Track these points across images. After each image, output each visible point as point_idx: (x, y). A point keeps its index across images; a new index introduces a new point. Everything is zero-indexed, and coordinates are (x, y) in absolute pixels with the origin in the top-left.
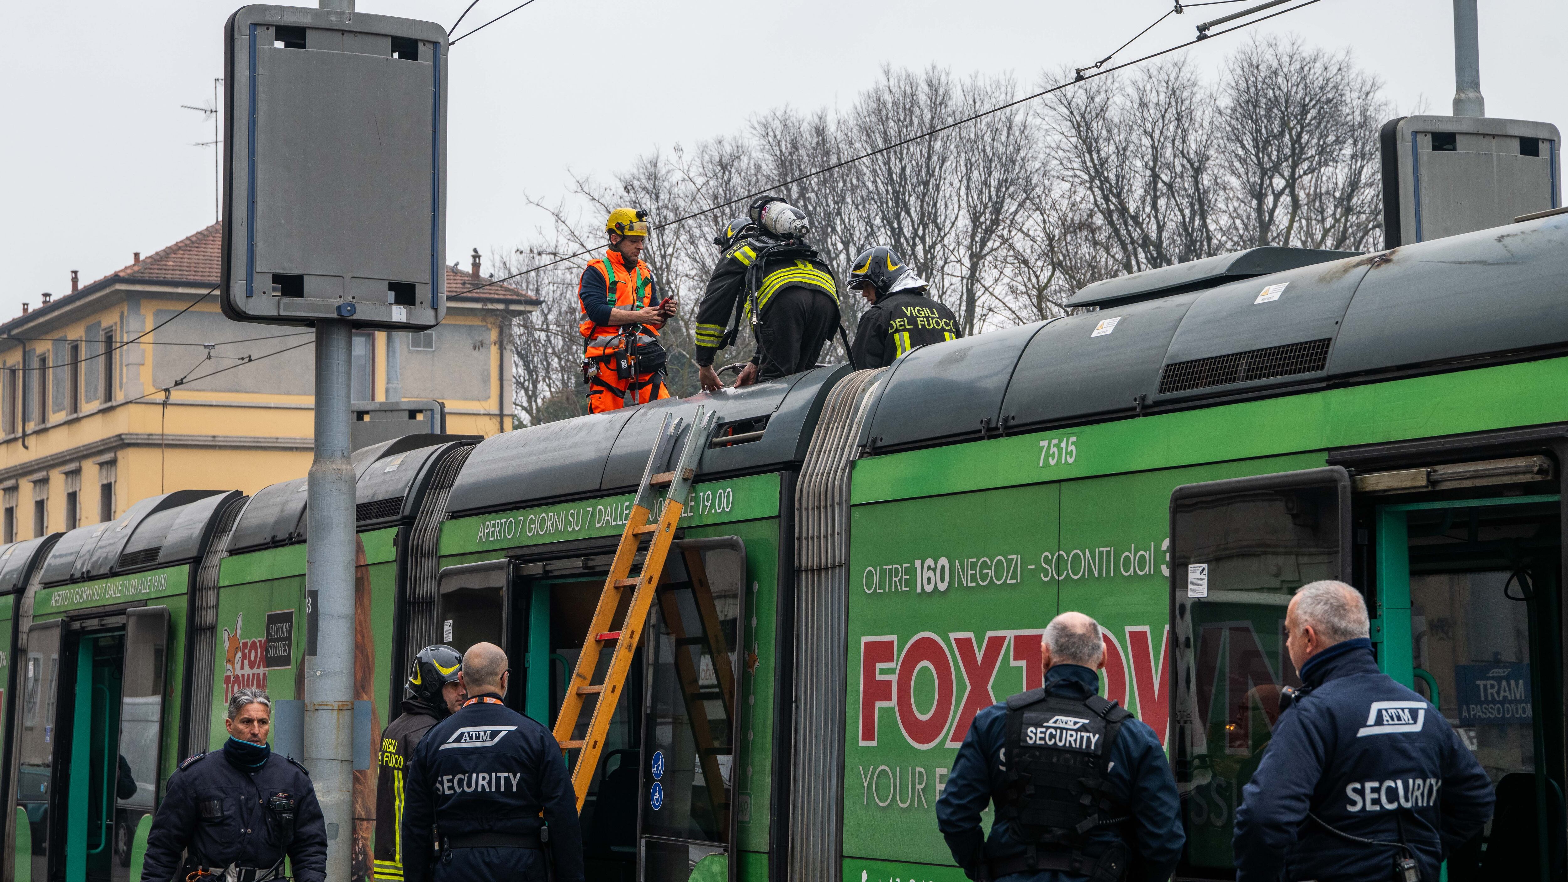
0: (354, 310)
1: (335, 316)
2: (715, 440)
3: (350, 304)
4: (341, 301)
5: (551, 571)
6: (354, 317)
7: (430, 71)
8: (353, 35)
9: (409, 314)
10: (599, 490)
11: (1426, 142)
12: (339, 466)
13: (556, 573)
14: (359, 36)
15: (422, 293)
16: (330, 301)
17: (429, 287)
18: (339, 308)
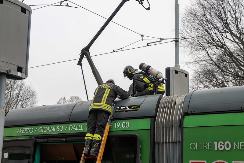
0: (10, 72)
1: (6, 72)
2: (116, 110)
3: (10, 70)
4: (8, 69)
5: (49, 141)
6: (10, 73)
7: (28, 17)
8: (13, 4)
9: (21, 75)
10: (69, 122)
11: (174, 72)
12: (2, 111)
13: (49, 142)
14: (15, 5)
15: (24, 70)
16: (5, 69)
17: (25, 69)
18: (7, 71)
